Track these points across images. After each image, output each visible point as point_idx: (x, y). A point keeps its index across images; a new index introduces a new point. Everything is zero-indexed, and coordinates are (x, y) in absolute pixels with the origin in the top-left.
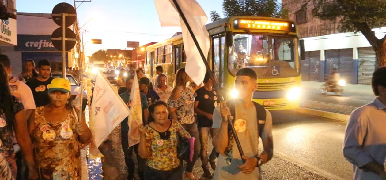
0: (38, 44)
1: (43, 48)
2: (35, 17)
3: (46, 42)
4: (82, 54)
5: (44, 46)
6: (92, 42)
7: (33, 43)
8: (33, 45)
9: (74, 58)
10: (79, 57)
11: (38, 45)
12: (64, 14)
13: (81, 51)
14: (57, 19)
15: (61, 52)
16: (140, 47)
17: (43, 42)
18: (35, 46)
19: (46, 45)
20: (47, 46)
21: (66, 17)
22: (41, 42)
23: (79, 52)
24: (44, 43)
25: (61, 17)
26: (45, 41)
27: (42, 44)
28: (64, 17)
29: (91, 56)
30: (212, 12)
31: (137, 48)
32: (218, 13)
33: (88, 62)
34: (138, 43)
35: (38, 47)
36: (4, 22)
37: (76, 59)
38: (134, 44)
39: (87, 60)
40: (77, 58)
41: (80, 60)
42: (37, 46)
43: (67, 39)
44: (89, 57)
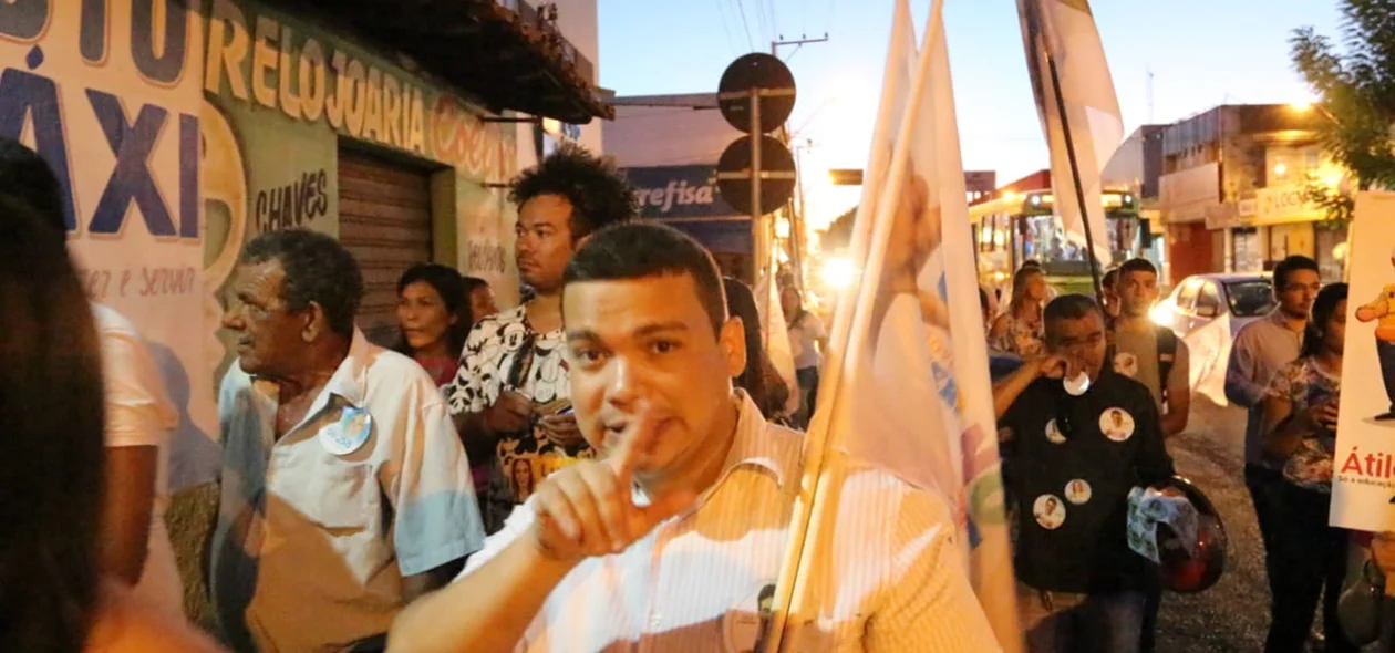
0: (661, 195)
1: (677, 209)
2: (655, 109)
3: (688, 187)
4: (798, 222)
5: (681, 201)
6: (831, 179)
7: (647, 192)
8: (648, 199)
9: (775, 237)
10: (791, 233)
11: (664, 198)
12: (755, 90)
13: (797, 213)
14: (734, 108)
15: (747, 218)
16: (1001, 189)
17: (677, 187)
18: (654, 202)
19: (686, 197)
20: (689, 201)
21: (763, 100)
22: (671, 188)
23: (791, 216)
24: (681, 192)
25: (746, 102)
26: (684, 183)
27: (676, 197)
28: (755, 101)
29: (826, 226)
30: (1299, 32)
31: (987, 193)
32: (1323, 34)
33: (816, 248)
34: (991, 175)
35: (663, 205)
36: (568, 132)
37: (781, 241)
38: (976, 179)
39: (812, 243)
40: (783, 238)
41: (794, 243)
42: (659, 202)
43: (765, 175)
44: (821, 232)
